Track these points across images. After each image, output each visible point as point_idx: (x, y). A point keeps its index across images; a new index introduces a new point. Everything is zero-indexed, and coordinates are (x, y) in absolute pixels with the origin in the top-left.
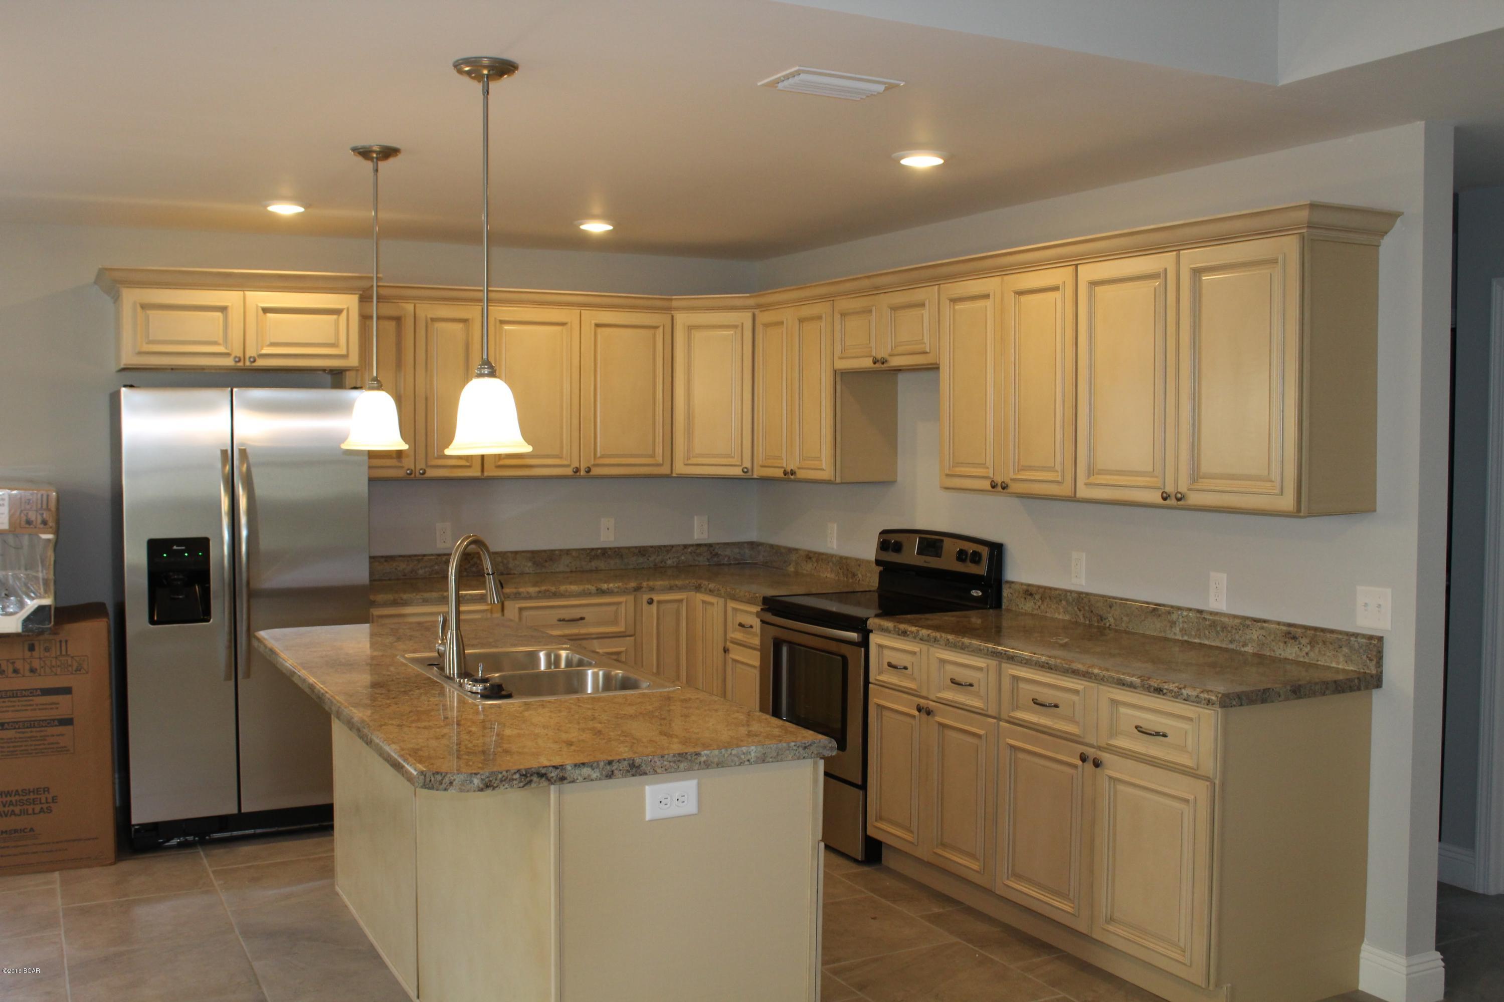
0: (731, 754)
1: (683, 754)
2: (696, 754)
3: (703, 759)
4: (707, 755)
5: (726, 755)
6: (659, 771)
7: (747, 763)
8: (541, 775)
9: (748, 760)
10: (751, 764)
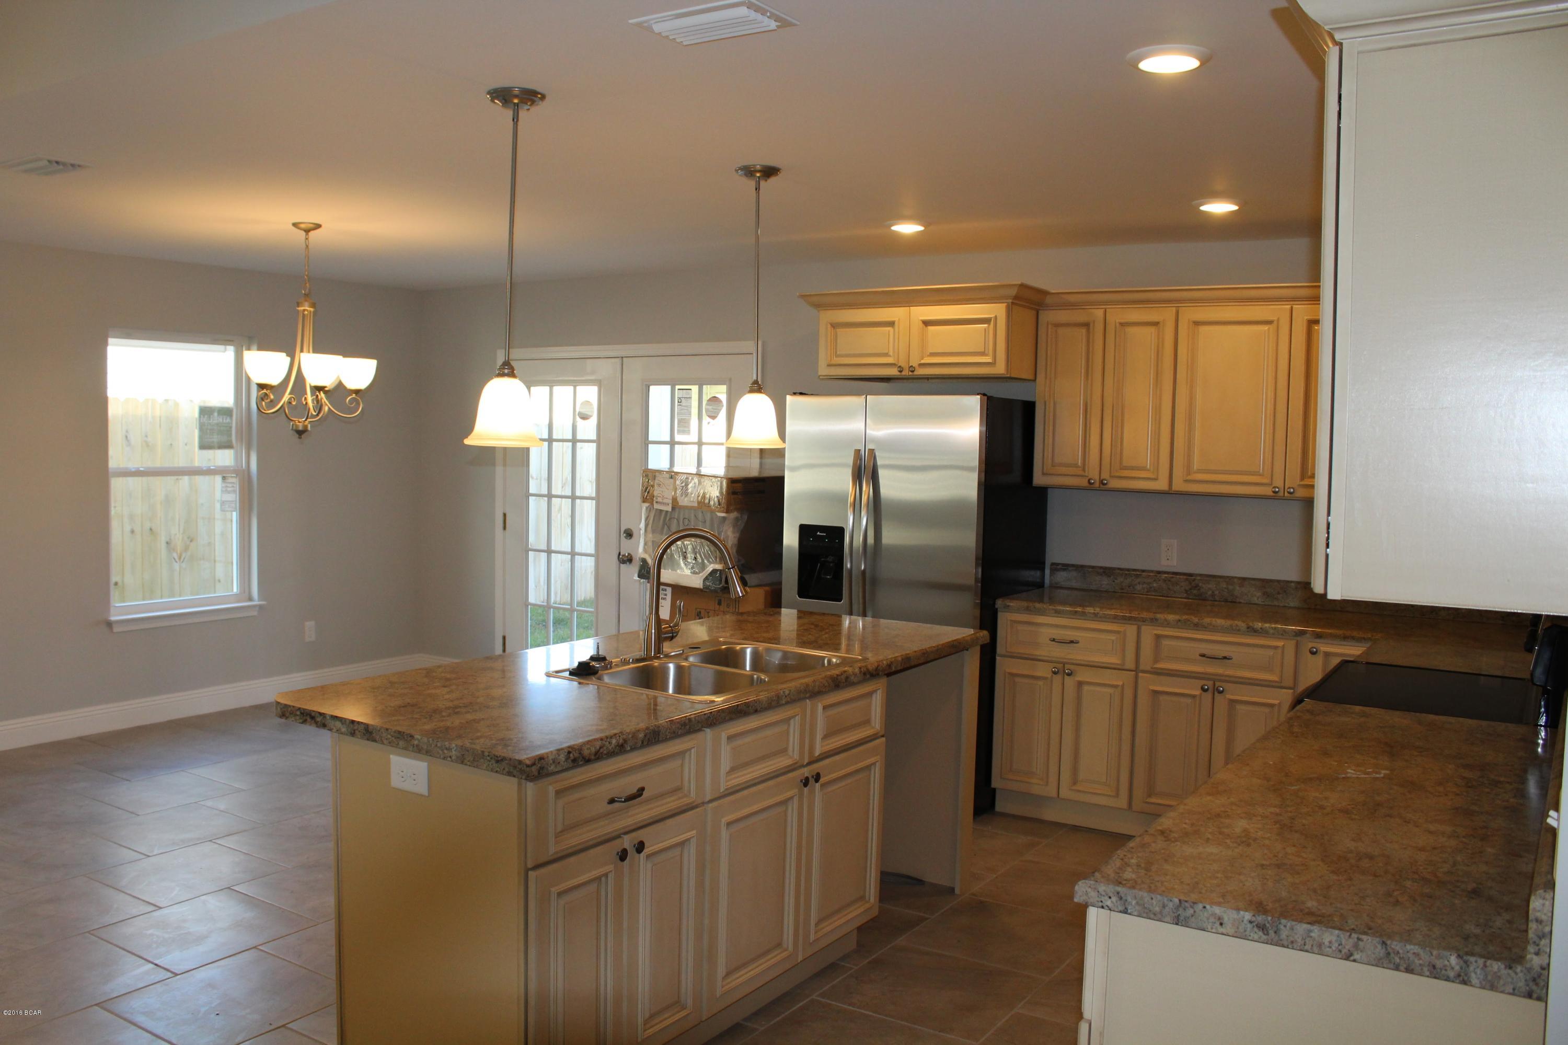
0: (436, 745)
1: (401, 732)
2: (411, 736)
3: (416, 742)
4: (419, 740)
5: (433, 746)
6: (385, 742)
7: (449, 759)
8: (313, 718)
9: (450, 757)
10: (452, 761)
